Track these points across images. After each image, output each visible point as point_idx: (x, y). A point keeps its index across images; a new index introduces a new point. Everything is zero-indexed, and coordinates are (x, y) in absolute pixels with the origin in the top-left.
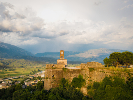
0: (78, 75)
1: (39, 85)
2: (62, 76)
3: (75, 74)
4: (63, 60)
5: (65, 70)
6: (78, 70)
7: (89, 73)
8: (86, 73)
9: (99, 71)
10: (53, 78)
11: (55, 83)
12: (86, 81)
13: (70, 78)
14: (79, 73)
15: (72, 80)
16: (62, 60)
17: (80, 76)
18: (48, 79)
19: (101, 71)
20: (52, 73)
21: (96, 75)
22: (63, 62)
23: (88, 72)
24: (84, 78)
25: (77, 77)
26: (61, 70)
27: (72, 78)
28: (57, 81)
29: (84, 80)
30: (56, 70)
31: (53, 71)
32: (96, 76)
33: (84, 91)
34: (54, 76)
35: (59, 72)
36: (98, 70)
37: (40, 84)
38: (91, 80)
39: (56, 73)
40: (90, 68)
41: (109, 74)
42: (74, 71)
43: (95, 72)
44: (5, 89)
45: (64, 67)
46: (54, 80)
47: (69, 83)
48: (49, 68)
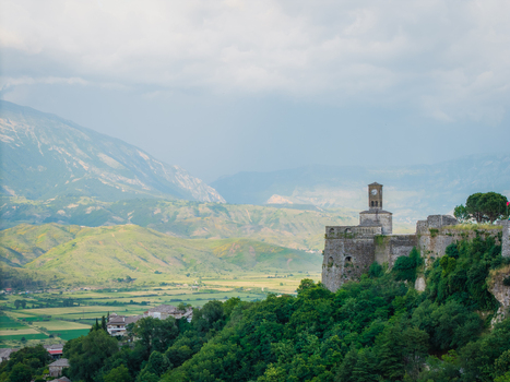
0: (410, 249)
2: (373, 259)
3: (403, 248)
4: (377, 213)
5: (380, 241)
6: (411, 237)
7: (431, 240)
8: (426, 241)
10: (346, 266)
11: (352, 278)
12: (426, 260)
13: (391, 259)
14: (413, 244)
15: (393, 264)
16: (374, 215)
18: (334, 267)
19: (446, 234)
20: (343, 249)
22: (378, 221)
24: (422, 254)
25: (408, 255)
26: (371, 240)
27: (395, 257)
28: (358, 271)
29: (421, 262)
30: (355, 241)
31: (346, 246)
32: (440, 246)
33: (420, 285)
34: (349, 258)
35: (364, 248)
36: (443, 232)
38: (432, 258)
39: (354, 248)
40: (432, 231)
41: (456, 238)
42: (401, 241)
43: (440, 238)
44: (178, 320)
45: (378, 231)
46: (350, 271)
47: (387, 271)
48: (335, 236)
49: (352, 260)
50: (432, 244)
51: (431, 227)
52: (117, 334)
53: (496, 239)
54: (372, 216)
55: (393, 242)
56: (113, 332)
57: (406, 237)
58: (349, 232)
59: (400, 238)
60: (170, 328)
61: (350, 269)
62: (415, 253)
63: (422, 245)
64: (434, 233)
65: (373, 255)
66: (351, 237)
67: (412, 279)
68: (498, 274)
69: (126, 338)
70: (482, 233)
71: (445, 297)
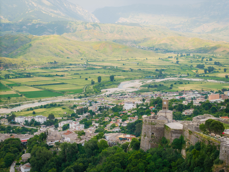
0: (180, 135)
1: (134, 143)
2: (164, 135)
3: (177, 135)
4: (166, 112)
5: (167, 128)
6: (180, 130)
8: (187, 134)
10: (152, 137)
11: (154, 143)
12: (187, 143)
13: (171, 139)
14: (181, 133)
15: (172, 141)
18: (146, 137)
19: (196, 136)
20: (150, 130)
22: (166, 116)
23: (188, 134)
24: (185, 139)
25: (179, 138)
26: (163, 126)
27: (173, 138)
28: (157, 139)
29: (185, 142)
30: (156, 126)
31: (152, 128)
32: (193, 140)
33: (184, 153)
34: (153, 134)
35: (160, 130)
36: (194, 134)
37: (135, 141)
38: (189, 143)
39: (155, 130)
40: (189, 131)
41: (200, 139)
43: (193, 136)
44: (78, 144)
45: (166, 123)
46: (153, 139)
47: (169, 144)
48: (147, 123)
49: (154, 134)
50: (189, 137)
51: (189, 129)
52: (51, 145)
53: (217, 147)
54: (164, 114)
55: (172, 132)
56: (49, 144)
57: (178, 130)
58: (153, 122)
59: (175, 130)
60: (74, 148)
62: (182, 138)
63: (185, 135)
64: (190, 132)
65: (163, 133)
66: (154, 125)
67: (180, 149)
68: (217, 167)
69: (55, 148)
70: (212, 142)
71: (194, 167)
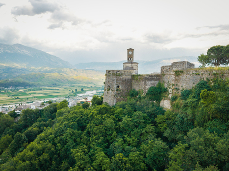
0: (157, 82)
1: (96, 100)
2: (131, 87)
3: (153, 82)
4: (132, 63)
5: (136, 78)
6: (157, 76)
7: (175, 78)
8: (170, 78)
9: (191, 73)
10: (117, 90)
11: (120, 97)
12: (170, 90)
13: (145, 88)
14: (159, 79)
15: (146, 91)
17: (160, 84)
18: (110, 91)
19: (193, 74)
20: (115, 82)
21: (186, 80)
22: (132, 67)
23: (173, 77)
24: (166, 86)
25: (156, 86)
26: (130, 77)
27: (148, 87)
28: (123, 93)
29: (166, 90)
30: (121, 78)
31: (117, 80)
32: (185, 82)
33: (166, 104)
34: (118, 87)
35: (126, 81)
36: (188, 72)
38: (177, 89)
39: (121, 81)
40: (176, 72)
41: (205, 76)
42: (151, 77)
43: (185, 76)
45: (134, 73)
46: (119, 93)
47: (143, 95)
48: (111, 75)
49: (120, 87)
50: (176, 80)
51: (175, 69)
54: (130, 65)
55: (146, 79)
56: (17, 113)
57: (155, 76)
58: (118, 73)
61: (119, 92)
63: (166, 80)
65: (131, 85)
66: (119, 76)
67: (159, 100)
